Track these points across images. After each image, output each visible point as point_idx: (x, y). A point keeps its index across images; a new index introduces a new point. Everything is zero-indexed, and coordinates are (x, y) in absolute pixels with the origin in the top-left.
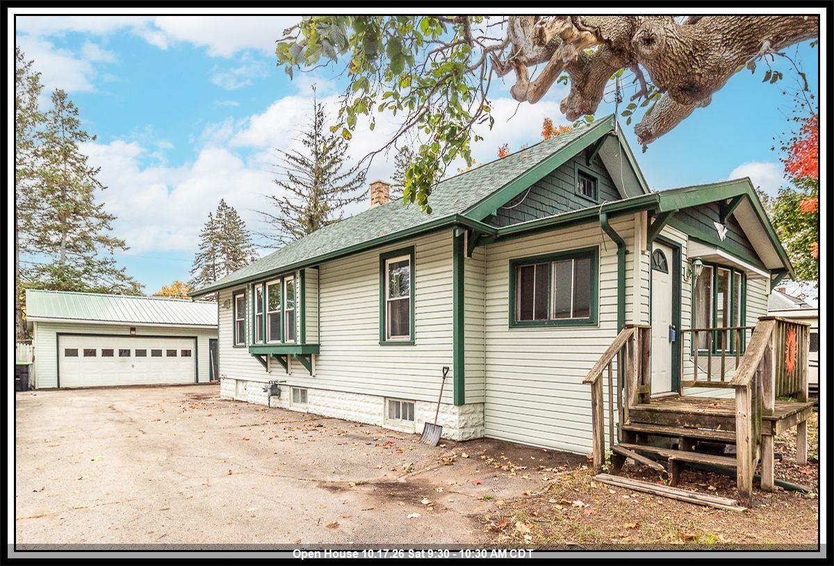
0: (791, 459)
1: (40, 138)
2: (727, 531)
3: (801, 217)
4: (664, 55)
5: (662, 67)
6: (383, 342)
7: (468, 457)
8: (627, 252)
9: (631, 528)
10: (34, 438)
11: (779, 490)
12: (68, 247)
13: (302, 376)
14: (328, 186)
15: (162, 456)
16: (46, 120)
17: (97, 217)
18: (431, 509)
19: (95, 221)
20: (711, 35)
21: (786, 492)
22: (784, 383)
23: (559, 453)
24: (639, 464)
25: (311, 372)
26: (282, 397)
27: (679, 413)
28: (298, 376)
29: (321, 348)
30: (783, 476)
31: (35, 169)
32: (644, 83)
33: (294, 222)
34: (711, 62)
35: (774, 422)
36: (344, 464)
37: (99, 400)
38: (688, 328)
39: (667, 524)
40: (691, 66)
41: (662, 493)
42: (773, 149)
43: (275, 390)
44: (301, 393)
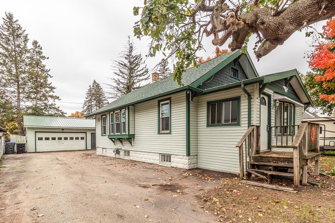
0: (313, 174)
1: (28, 59)
2: (291, 200)
3: (315, 83)
4: (268, 28)
5: (267, 32)
6: (159, 133)
7: (192, 175)
8: (251, 98)
9: (255, 199)
10: (32, 170)
11: (309, 185)
12: (38, 99)
13: (128, 146)
14: (134, 74)
15: (80, 176)
16: (30, 52)
17: (49, 88)
18: (181, 194)
19: (48, 89)
20: (285, 20)
21: (311, 186)
22: (311, 146)
23: (226, 173)
24: (256, 176)
25: (131, 145)
26: (120, 154)
27: (271, 157)
28: (126, 146)
29: (135, 136)
30: (310, 180)
31: (26, 70)
32: (260, 38)
33: (122, 88)
34: (285, 30)
35: (307, 160)
36: (147, 178)
37: (52, 156)
38: (274, 126)
39: (269, 198)
40: (278, 31)
41: (266, 187)
42: (304, 57)
43: (118, 152)
44: (127, 153)
